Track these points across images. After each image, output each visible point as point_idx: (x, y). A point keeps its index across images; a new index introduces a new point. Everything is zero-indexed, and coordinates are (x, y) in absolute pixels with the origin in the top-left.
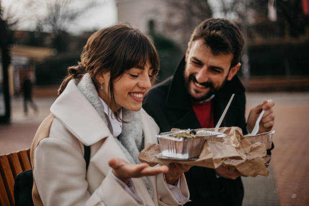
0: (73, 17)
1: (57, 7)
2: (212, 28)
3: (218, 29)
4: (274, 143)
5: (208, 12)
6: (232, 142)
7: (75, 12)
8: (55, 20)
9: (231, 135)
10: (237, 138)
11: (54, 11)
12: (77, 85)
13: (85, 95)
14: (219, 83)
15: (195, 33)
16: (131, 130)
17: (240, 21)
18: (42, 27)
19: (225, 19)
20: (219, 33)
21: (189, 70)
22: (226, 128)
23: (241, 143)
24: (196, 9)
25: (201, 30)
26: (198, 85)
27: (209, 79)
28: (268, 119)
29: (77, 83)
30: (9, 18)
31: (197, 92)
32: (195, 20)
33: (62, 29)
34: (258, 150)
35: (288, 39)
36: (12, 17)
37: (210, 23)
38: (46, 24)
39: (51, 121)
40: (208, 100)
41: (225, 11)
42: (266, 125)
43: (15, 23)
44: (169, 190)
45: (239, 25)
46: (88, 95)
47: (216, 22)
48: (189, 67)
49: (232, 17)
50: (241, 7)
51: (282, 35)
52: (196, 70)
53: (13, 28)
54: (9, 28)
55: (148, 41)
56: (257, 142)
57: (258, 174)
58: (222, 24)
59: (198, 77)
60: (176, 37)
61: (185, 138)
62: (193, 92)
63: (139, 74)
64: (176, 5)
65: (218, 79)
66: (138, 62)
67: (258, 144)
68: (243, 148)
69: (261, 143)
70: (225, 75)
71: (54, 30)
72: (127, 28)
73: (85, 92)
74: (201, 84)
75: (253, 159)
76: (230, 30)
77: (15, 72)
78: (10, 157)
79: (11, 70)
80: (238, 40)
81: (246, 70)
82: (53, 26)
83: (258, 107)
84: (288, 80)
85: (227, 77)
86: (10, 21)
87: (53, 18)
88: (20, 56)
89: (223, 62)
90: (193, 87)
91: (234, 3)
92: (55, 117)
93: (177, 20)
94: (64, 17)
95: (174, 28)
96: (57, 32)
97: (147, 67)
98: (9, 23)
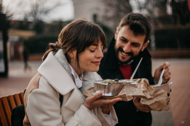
0: (46, 12)
1: (37, 6)
2: (134, 19)
3: (138, 20)
4: (172, 89)
5: (130, 9)
6: (142, 88)
7: (48, 9)
8: (35, 14)
9: (142, 84)
10: (145, 85)
11: (35, 8)
12: (54, 55)
13: (59, 62)
14: (137, 52)
15: (122, 22)
16: (88, 85)
17: (150, 15)
18: (27, 18)
19: (140, 14)
20: (138, 22)
21: (119, 44)
23: (147, 88)
24: (122, 8)
25: (126, 20)
26: (124, 54)
27: (131, 50)
28: (167, 74)
29: (54, 54)
30: (7, 12)
31: (123, 58)
32: (122, 14)
33: (40, 19)
34: (162, 95)
35: (179, 26)
36: (9, 12)
37: (132, 16)
38: (30, 16)
39: (39, 78)
40: (129, 63)
41: (140, 8)
42: (166, 78)
43: (11, 16)
44: (105, 117)
45: (149, 17)
46: (61, 62)
47: (135, 15)
48: (118, 43)
49: (144, 13)
50: (150, 6)
52: (123, 44)
53: (9, 19)
54: (7, 19)
55: (99, 28)
56: (161, 89)
57: (162, 110)
58: (139, 16)
59: (124, 49)
60: (110, 24)
62: (120, 58)
63: (95, 49)
64: (110, 5)
65: (136, 50)
66: (93, 41)
67: (162, 91)
68: (149, 91)
69: (164, 90)
70: (140, 48)
71: (34, 20)
72: (84, 22)
73: (60, 60)
74: (126, 53)
75: (160, 101)
76: (144, 20)
77: (11, 45)
78: (8, 98)
79: (8, 44)
80: (149, 26)
81: (153, 45)
82: (35, 17)
83: (160, 67)
84: (179, 51)
85: (141, 49)
86: (8, 15)
87: (34, 13)
88: (14, 36)
89: (140, 40)
90: (120, 55)
91: (146, 4)
92: (41, 76)
93: (111, 14)
94: (41, 12)
95: (109, 19)
96: (36, 21)
97: (100, 44)
98: (7, 16)
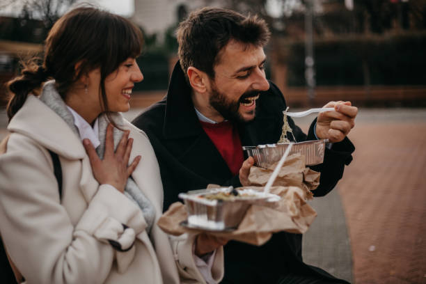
6: (288, 208)
9: (288, 198)
10: (296, 203)
22: (281, 189)
23: (301, 209)
34: (294, 164)
51: (361, 30)
61: (220, 201)
68: (303, 216)
